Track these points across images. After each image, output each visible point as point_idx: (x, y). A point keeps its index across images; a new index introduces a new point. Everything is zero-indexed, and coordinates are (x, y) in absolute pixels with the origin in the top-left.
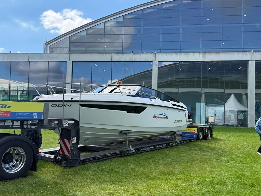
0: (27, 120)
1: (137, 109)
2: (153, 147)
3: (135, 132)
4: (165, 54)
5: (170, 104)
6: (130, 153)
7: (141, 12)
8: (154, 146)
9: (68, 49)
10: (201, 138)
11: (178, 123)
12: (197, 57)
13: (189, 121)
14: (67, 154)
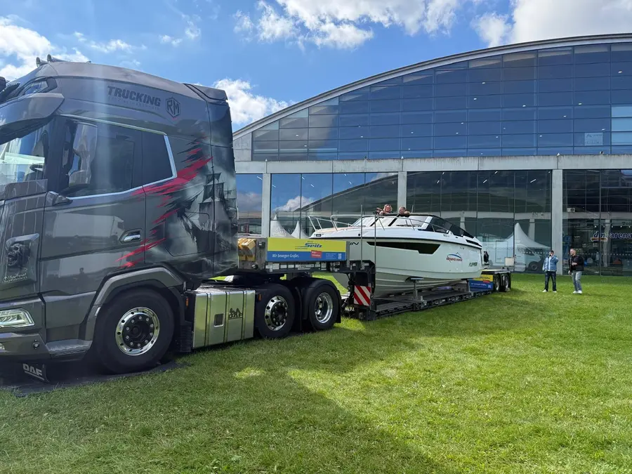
0: (333, 262)
1: (427, 248)
2: (444, 300)
3: (426, 279)
4: (419, 160)
5: (463, 239)
6: (422, 306)
7: (368, 90)
8: (446, 299)
9: (250, 151)
10: (497, 289)
11: (473, 267)
12: (469, 164)
13: (486, 265)
14: (365, 303)
